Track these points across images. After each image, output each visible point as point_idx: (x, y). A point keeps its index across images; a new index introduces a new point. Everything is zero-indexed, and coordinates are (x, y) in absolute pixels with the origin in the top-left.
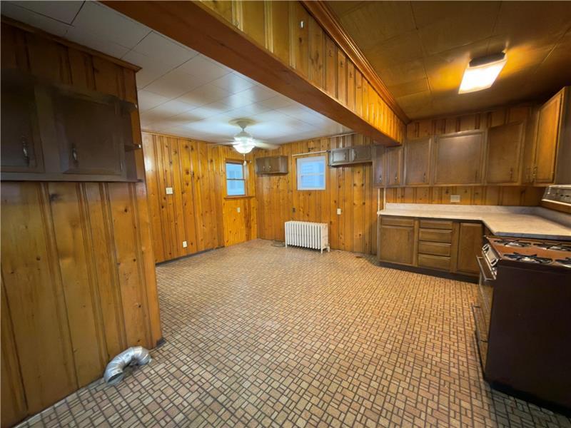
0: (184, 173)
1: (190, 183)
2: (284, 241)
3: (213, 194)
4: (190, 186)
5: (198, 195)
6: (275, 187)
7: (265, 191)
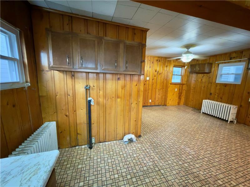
0: (155, 71)
1: (156, 76)
2: (201, 110)
3: (165, 81)
4: (156, 77)
5: (159, 81)
6: (200, 80)
7: (193, 82)
